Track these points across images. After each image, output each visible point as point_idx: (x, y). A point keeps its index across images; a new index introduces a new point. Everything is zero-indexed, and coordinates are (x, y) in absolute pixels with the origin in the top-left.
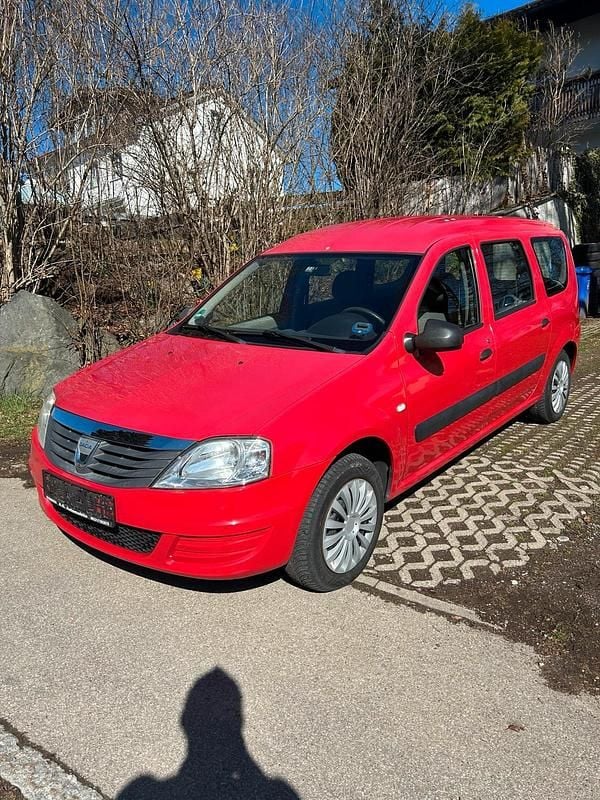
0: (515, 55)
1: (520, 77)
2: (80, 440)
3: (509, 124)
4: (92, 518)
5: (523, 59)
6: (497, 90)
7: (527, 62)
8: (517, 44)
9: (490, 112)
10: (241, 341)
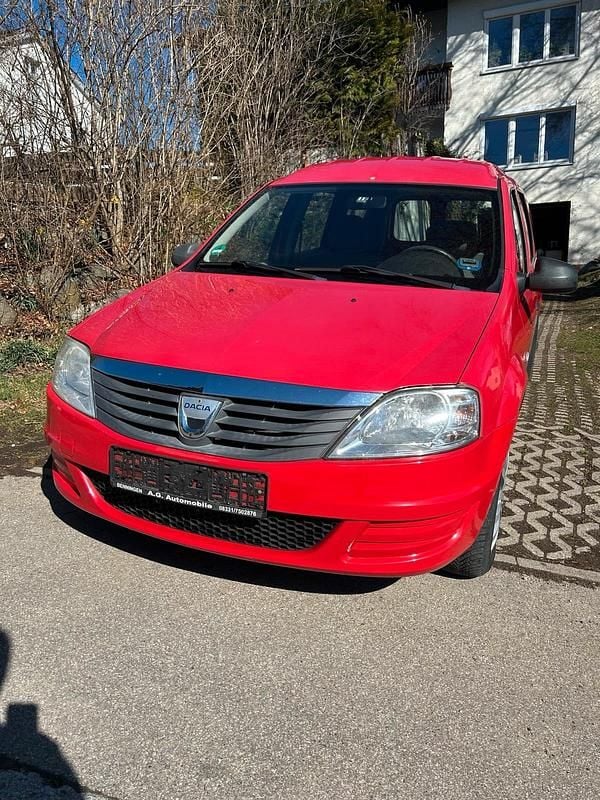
0: (387, 33)
1: (392, 55)
2: (183, 400)
3: (381, 102)
4: (222, 508)
5: (393, 38)
6: (371, 65)
7: (397, 41)
8: (389, 23)
9: (364, 87)
10: (314, 277)
